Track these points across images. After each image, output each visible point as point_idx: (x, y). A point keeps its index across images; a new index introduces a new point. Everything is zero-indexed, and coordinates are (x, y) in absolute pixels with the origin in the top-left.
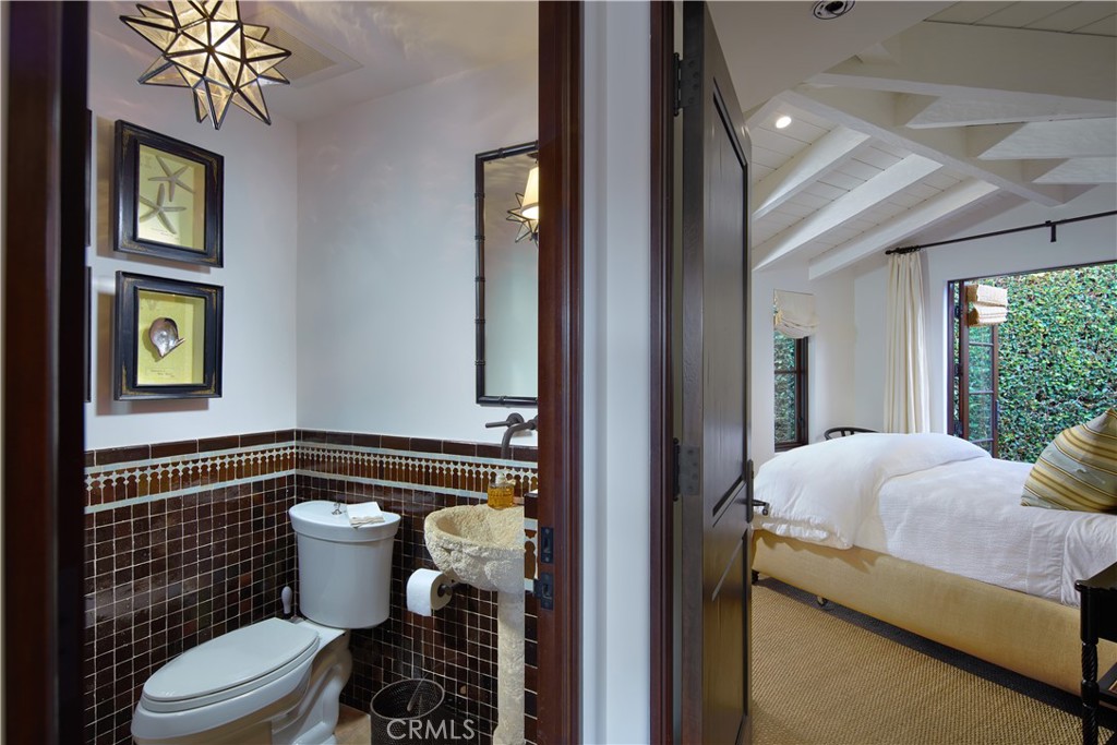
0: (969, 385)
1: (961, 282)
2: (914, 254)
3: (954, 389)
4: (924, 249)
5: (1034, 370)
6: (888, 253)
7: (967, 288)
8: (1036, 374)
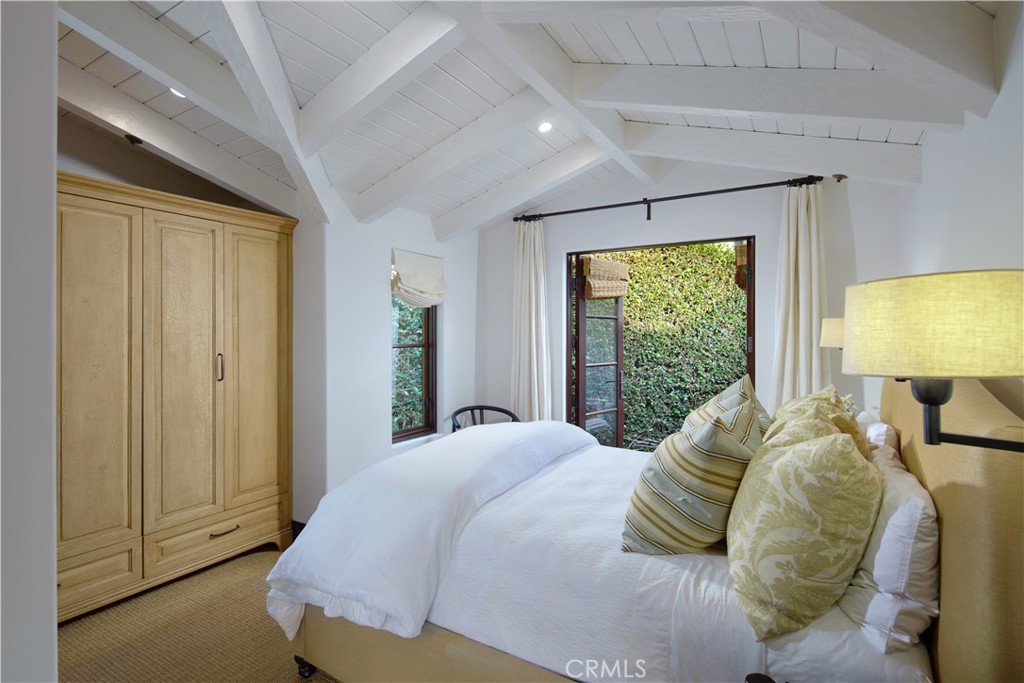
0: (586, 354)
1: (578, 254)
2: (537, 223)
3: (571, 360)
4: (545, 218)
5: (633, 340)
6: (516, 219)
7: (582, 260)
8: (635, 343)
